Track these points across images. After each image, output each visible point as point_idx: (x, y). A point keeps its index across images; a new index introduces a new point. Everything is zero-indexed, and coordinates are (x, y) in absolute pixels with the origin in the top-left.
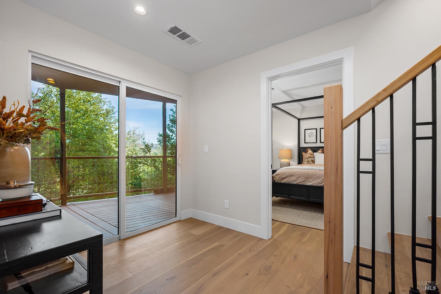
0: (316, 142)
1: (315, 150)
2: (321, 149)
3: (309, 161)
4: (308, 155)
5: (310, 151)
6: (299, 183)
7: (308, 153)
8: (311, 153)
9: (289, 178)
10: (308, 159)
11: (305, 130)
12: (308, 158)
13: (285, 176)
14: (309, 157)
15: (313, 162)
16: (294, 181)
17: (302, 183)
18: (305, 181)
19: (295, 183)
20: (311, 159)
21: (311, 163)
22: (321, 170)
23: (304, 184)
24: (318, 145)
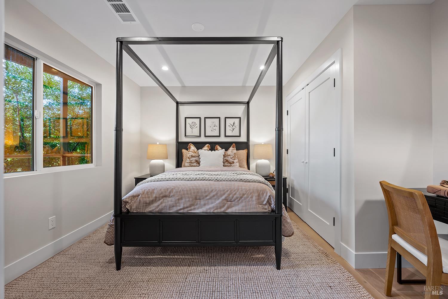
0: (200, 136)
1: (199, 145)
2: (207, 145)
3: (192, 162)
4: (190, 153)
5: (193, 148)
6: (180, 209)
7: (191, 150)
8: (194, 150)
9: (161, 201)
10: (191, 159)
11: (186, 118)
12: (190, 157)
13: (152, 198)
14: (192, 156)
15: (198, 163)
16: (171, 207)
17: (185, 211)
18: (192, 205)
19: (174, 210)
20: (194, 159)
21: (195, 164)
22: (219, 180)
23: (190, 212)
24: (203, 139)
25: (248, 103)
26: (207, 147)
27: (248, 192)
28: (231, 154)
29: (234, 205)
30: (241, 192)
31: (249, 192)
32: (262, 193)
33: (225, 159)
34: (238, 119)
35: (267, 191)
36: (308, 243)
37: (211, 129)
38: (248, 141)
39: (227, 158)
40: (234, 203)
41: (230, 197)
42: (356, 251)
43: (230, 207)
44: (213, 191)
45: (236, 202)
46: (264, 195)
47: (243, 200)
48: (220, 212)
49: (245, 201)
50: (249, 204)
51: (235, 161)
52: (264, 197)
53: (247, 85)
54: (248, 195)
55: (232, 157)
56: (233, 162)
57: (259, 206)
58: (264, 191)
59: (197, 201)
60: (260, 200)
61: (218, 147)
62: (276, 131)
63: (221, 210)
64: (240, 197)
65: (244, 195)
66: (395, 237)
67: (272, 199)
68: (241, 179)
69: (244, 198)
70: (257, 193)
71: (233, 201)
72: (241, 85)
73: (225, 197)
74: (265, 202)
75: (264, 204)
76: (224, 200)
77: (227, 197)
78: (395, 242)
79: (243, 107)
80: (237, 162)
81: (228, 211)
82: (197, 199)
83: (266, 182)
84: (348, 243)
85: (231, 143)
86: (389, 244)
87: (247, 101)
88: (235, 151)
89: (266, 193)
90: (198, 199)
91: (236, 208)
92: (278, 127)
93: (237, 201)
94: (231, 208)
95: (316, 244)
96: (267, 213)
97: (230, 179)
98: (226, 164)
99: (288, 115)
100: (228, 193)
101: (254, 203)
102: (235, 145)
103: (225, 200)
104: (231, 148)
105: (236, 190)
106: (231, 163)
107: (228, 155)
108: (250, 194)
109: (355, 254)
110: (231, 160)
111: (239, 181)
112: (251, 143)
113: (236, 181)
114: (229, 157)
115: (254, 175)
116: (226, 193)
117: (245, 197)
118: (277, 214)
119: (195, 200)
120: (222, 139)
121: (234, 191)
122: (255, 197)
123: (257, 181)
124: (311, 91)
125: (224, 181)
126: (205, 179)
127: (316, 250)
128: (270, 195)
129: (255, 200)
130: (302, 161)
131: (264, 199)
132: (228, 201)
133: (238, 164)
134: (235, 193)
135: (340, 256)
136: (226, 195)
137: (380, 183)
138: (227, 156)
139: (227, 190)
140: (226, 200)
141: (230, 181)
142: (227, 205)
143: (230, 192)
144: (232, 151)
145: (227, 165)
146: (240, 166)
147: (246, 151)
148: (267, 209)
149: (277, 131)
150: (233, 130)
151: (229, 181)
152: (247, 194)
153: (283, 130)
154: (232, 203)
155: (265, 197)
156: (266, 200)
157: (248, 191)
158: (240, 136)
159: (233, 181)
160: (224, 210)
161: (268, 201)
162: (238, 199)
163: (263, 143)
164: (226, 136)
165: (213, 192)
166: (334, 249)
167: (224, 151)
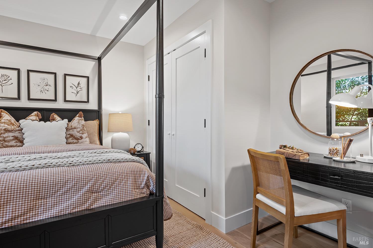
0: (19, 98)
1: (19, 113)
2: (35, 112)
3: (6, 139)
4: (2, 124)
5: (6, 116)
7: (3, 121)
8: (9, 121)
10: (5, 135)
12: (3, 131)
14: (7, 131)
15: (20, 140)
17: (15, 222)
20: (11, 134)
21: (12, 143)
22: (76, 164)
23: (25, 222)
24: (24, 103)
25: (99, 59)
26: (35, 115)
27: (121, 176)
28: (78, 126)
29: (103, 196)
30: (112, 177)
31: (123, 176)
32: (139, 175)
33: (68, 133)
34: (85, 79)
35: (145, 171)
36: (181, 221)
37: (39, 88)
38: (100, 109)
39: (71, 132)
40: (102, 194)
41: (96, 187)
42: (226, 217)
43: (97, 201)
44: (69, 181)
45: (105, 192)
46: (141, 176)
47: (115, 187)
48: (82, 210)
49: (118, 188)
50: (123, 190)
51: (84, 136)
52: (141, 179)
53: (98, 35)
54: (122, 180)
55: (79, 130)
56: (81, 138)
57: (135, 191)
58: (141, 172)
59: (40, 202)
60: (137, 183)
61: (55, 116)
62: (156, 98)
63: (83, 207)
64: (111, 184)
65: (115, 180)
66: (259, 196)
67: (151, 180)
68: (109, 160)
69: (116, 184)
70: (133, 175)
71: (101, 191)
72: (89, 33)
73: (90, 187)
74: (142, 185)
75: (142, 187)
76: (87, 191)
77: (92, 187)
78: (259, 201)
79: (92, 64)
80: (87, 137)
81: (94, 206)
82: (39, 199)
83: (141, 161)
84: (218, 212)
85: (76, 112)
86: (253, 203)
87: (98, 55)
88: (83, 122)
89: (143, 174)
90: (41, 198)
91: (106, 200)
92: (159, 94)
93: (107, 190)
94: (99, 200)
95: (189, 220)
96: (146, 198)
97: (93, 160)
98: (70, 140)
99: (149, 80)
100: (93, 180)
101: (130, 188)
102: (82, 114)
103: (89, 191)
104: (77, 118)
105: (105, 175)
106: (78, 139)
107: (73, 127)
108: (124, 177)
109: (226, 220)
110: (78, 135)
111: (106, 162)
112: (104, 112)
113: (102, 162)
114: (75, 130)
115: (119, 152)
116: (90, 182)
117: (118, 182)
118: (158, 196)
119: (36, 201)
120: (60, 105)
121: (102, 177)
122: (130, 182)
123: (130, 160)
124: (178, 58)
125: (83, 164)
126: (51, 165)
127: (190, 225)
128: (149, 175)
129: (130, 184)
130: (168, 133)
131: (142, 181)
132: (93, 192)
133: (88, 139)
134: (104, 180)
135: (211, 225)
136: (91, 184)
137: (248, 151)
138: (72, 129)
139: (91, 177)
140: (91, 191)
141: (93, 163)
142: (93, 198)
143: (96, 179)
144: (78, 122)
145: (72, 141)
146: (91, 143)
147: (98, 123)
148: (145, 193)
149: (158, 99)
150: (78, 93)
151: (91, 164)
152: (120, 178)
153: (164, 98)
154: (100, 194)
155: (143, 179)
156: (144, 182)
157: (121, 174)
158: (88, 101)
159: (97, 163)
160: (88, 206)
161: (146, 184)
162: (107, 187)
163: (120, 113)
164: (65, 101)
165: (69, 183)
166: (205, 220)
167: (67, 122)
